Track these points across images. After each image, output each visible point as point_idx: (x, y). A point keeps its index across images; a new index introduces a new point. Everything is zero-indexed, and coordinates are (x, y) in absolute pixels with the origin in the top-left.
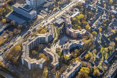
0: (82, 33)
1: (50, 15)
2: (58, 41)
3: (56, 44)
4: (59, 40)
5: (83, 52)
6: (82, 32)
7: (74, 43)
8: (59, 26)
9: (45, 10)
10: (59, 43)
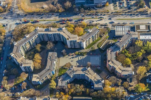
0: (120, 72)
1: (126, 13)
2: (83, 55)
3: (76, 57)
4: (85, 56)
5: (86, 97)
6: (123, 71)
7: (86, 75)
8: (113, 37)
9: (130, 2)
10: (79, 59)
